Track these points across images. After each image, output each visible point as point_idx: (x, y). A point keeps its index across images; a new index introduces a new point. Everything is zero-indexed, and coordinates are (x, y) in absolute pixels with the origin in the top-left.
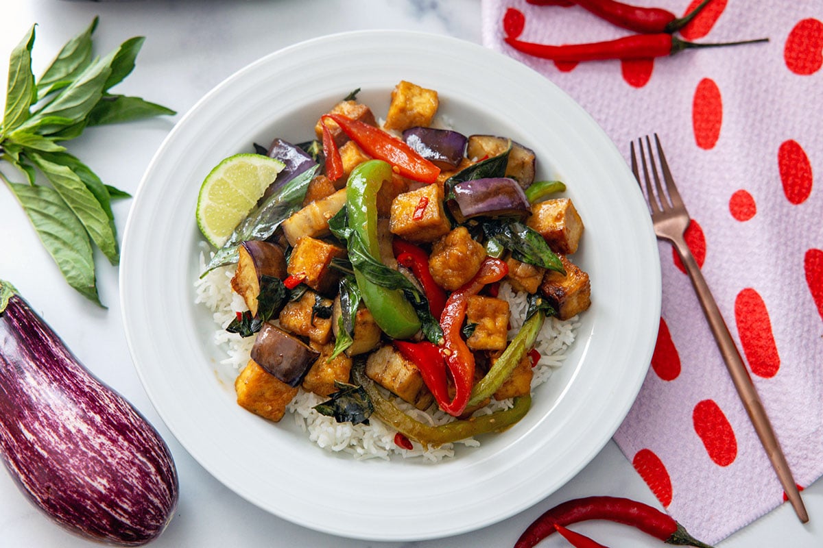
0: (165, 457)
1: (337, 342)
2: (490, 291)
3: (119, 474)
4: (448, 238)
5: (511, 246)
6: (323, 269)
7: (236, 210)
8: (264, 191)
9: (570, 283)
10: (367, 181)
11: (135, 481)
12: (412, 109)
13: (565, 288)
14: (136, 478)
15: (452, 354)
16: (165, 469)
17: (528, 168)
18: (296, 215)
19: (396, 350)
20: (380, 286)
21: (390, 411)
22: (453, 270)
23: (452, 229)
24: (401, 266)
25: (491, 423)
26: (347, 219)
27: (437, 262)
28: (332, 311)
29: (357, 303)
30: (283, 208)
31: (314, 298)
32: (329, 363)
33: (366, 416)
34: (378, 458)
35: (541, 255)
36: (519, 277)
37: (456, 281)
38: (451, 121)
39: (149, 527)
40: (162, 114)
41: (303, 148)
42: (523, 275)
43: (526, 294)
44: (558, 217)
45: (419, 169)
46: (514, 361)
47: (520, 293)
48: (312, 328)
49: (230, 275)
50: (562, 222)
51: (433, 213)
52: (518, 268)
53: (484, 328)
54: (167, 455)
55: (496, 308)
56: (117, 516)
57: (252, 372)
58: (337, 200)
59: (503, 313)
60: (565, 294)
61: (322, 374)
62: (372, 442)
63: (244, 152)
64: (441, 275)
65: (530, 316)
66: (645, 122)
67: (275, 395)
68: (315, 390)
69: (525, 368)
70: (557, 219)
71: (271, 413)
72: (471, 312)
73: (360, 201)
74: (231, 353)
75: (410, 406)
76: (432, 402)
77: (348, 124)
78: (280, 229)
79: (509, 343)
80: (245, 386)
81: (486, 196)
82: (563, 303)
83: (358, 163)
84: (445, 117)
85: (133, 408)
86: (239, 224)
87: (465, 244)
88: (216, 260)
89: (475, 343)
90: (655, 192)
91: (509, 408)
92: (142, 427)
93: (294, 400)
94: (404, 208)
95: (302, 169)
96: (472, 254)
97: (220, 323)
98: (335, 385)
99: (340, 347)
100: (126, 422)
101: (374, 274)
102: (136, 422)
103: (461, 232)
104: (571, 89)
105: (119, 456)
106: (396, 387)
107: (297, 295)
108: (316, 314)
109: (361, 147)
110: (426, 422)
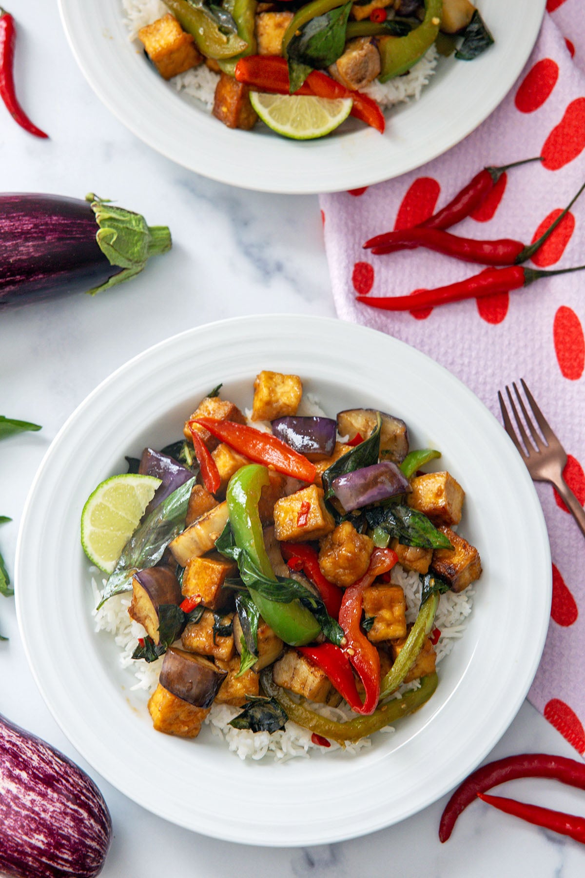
0: (94, 797)
1: (242, 658)
3: (54, 827)
4: (334, 535)
5: (397, 533)
6: (217, 590)
7: (120, 532)
8: (144, 510)
9: (459, 559)
11: (70, 831)
12: (277, 401)
13: (455, 566)
14: (71, 827)
15: (356, 653)
16: (96, 810)
17: (401, 442)
18: (181, 537)
19: (300, 655)
20: (276, 601)
21: (304, 716)
22: (344, 569)
23: (337, 525)
24: (293, 572)
25: (403, 709)
26: (233, 537)
27: (326, 563)
28: (233, 630)
29: (256, 620)
30: (166, 527)
31: (213, 618)
32: (237, 678)
33: (281, 724)
34: (298, 758)
35: (428, 535)
36: (410, 561)
37: (347, 578)
38: (316, 399)
39: (91, 869)
40: (27, 430)
42: (412, 558)
43: (418, 574)
44: (439, 492)
45: (293, 466)
46: (417, 650)
47: (412, 573)
48: (215, 648)
49: (127, 603)
50: (444, 499)
51: (316, 519)
52: (406, 552)
53: (383, 619)
54: (96, 793)
55: (392, 599)
56: (59, 867)
57: (163, 697)
58: (219, 515)
59: (399, 601)
60: (457, 572)
61: (232, 690)
62: (290, 744)
64: (333, 575)
65: (426, 597)
66: (508, 360)
67: (190, 716)
68: (229, 702)
69: (427, 652)
70: (438, 495)
71: (188, 732)
72: (367, 606)
74: (139, 676)
75: (322, 704)
76: (341, 700)
77: (216, 427)
78: (168, 551)
79: (409, 627)
80: (159, 712)
81: (366, 487)
82: (455, 579)
83: (235, 470)
84: (310, 395)
86: (126, 547)
87: (352, 541)
88: (109, 589)
89: (376, 635)
90: (528, 432)
91: (418, 688)
92: (66, 773)
93: (208, 715)
94: (286, 512)
96: (360, 550)
97: (123, 646)
98: (246, 699)
99: (245, 665)
100: (51, 772)
101: (269, 591)
102: (60, 769)
103: (345, 529)
105: (52, 809)
106: (306, 693)
107: (196, 618)
108: (217, 634)
109: (232, 448)
110: (339, 718)
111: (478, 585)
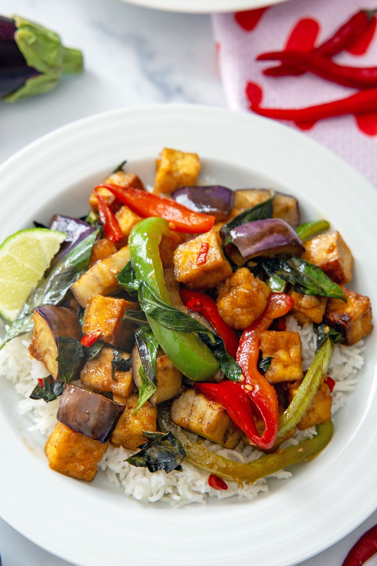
1: (140, 392)
2: (279, 324)
4: (232, 278)
5: (292, 281)
6: (117, 323)
7: (25, 283)
8: (49, 262)
9: (353, 308)
10: (148, 235)
12: (177, 171)
13: (349, 314)
15: (254, 389)
17: (293, 212)
18: (84, 277)
19: (199, 392)
20: (175, 330)
21: (201, 453)
22: (242, 308)
23: (234, 271)
24: (192, 312)
25: (300, 452)
26: (134, 273)
27: (225, 304)
28: (131, 363)
29: (156, 350)
30: (70, 273)
31: (112, 353)
32: (135, 415)
33: (178, 462)
34: (194, 503)
35: (322, 285)
36: (304, 308)
37: (246, 319)
41: (82, 220)
42: (307, 306)
43: (312, 326)
44: (331, 248)
45: (194, 221)
46: (314, 392)
47: (306, 325)
48: (113, 383)
49: (27, 343)
50: (335, 253)
51: (215, 256)
52: (301, 300)
53: (279, 360)
55: (288, 340)
57: (60, 434)
59: (296, 344)
60: (351, 319)
61: (129, 426)
62: (186, 487)
64: (231, 315)
65: (320, 344)
67: (85, 454)
68: (124, 444)
69: (324, 393)
70: (330, 251)
71: (84, 472)
72: (265, 346)
73: (144, 254)
74: (36, 420)
75: (219, 447)
76: (240, 440)
77: (120, 191)
78: (70, 294)
79: (305, 373)
80: (55, 449)
81: (261, 237)
82: (349, 328)
83: (135, 223)
86: (29, 297)
87: (250, 282)
88: (12, 332)
89: (273, 376)
91: (314, 435)
93: (104, 458)
94: (186, 256)
96: (258, 291)
97: (23, 392)
98: (144, 435)
99: (143, 397)
103: (243, 273)
106: (204, 428)
107: (95, 353)
108: (116, 368)
110: (238, 460)
111: (370, 341)
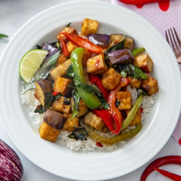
1: (73, 113)
2: (124, 89)
3: (3, 168)
5: (129, 73)
6: (66, 88)
7: (33, 69)
8: (42, 62)
10: (78, 56)
11: (8, 170)
12: (90, 28)
13: (149, 85)
15: (113, 113)
16: (18, 164)
17: (132, 45)
18: (54, 70)
19: (94, 113)
20: (86, 92)
21: (94, 134)
22: (111, 83)
23: (109, 69)
24: (93, 84)
25: (129, 135)
26: (72, 70)
27: (104, 81)
28: (70, 102)
30: (49, 67)
31: (64, 98)
32: (71, 120)
33: (86, 137)
34: (91, 151)
35: (140, 75)
36: (134, 83)
37: (112, 87)
38: (103, 30)
40: (3, 37)
41: (53, 45)
43: (136, 89)
45: (95, 49)
46: (135, 113)
47: (134, 88)
48: (64, 109)
49: (34, 93)
50: (146, 62)
51: (102, 64)
52: (132, 80)
53: (123, 102)
54: (18, 158)
55: (127, 95)
57: (44, 126)
58: (68, 63)
59: (129, 96)
61: (69, 124)
62: (88, 145)
63: (33, 49)
64: (106, 85)
65: (138, 96)
66: (169, 23)
67: (54, 133)
68: (67, 130)
69: (139, 114)
70: (144, 61)
71: (53, 139)
72: (118, 97)
73: (76, 62)
74: (36, 119)
75: (100, 132)
76: (108, 130)
77: (68, 35)
78: (49, 75)
79: (132, 106)
80: (43, 131)
81: (119, 56)
82: (149, 91)
83: (74, 49)
84: (101, 29)
85: (5, 143)
86: (35, 74)
87: (114, 74)
88: (28, 88)
89: (121, 108)
90: (175, 47)
91: (135, 129)
92: (8, 150)
93: (60, 134)
94: (91, 63)
95: (54, 53)
96: (116, 77)
97: (32, 109)
98: (74, 128)
99: (74, 115)
100: (3, 149)
101: (84, 88)
102: (6, 148)
103: (112, 70)
104: (143, 14)
105: (2, 161)
106: (95, 126)
107: (57, 98)
108: (65, 104)
109: (74, 43)
110: (107, 137)
111: (157, 94)
